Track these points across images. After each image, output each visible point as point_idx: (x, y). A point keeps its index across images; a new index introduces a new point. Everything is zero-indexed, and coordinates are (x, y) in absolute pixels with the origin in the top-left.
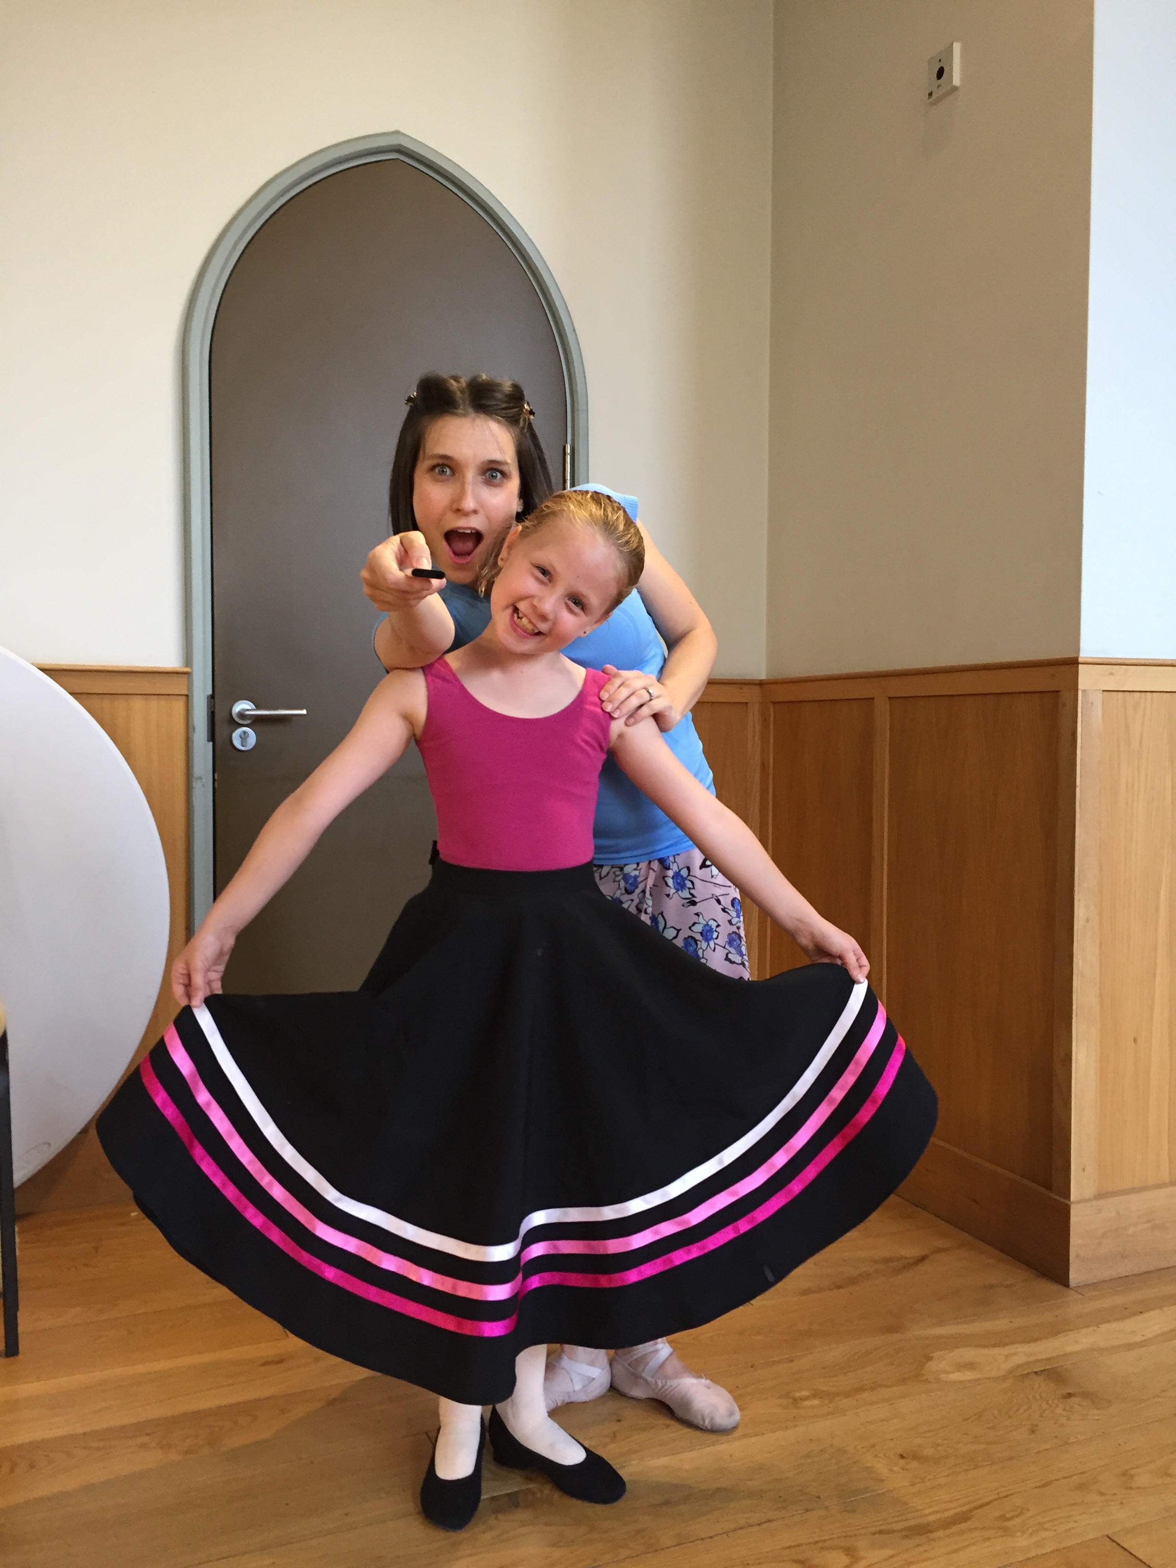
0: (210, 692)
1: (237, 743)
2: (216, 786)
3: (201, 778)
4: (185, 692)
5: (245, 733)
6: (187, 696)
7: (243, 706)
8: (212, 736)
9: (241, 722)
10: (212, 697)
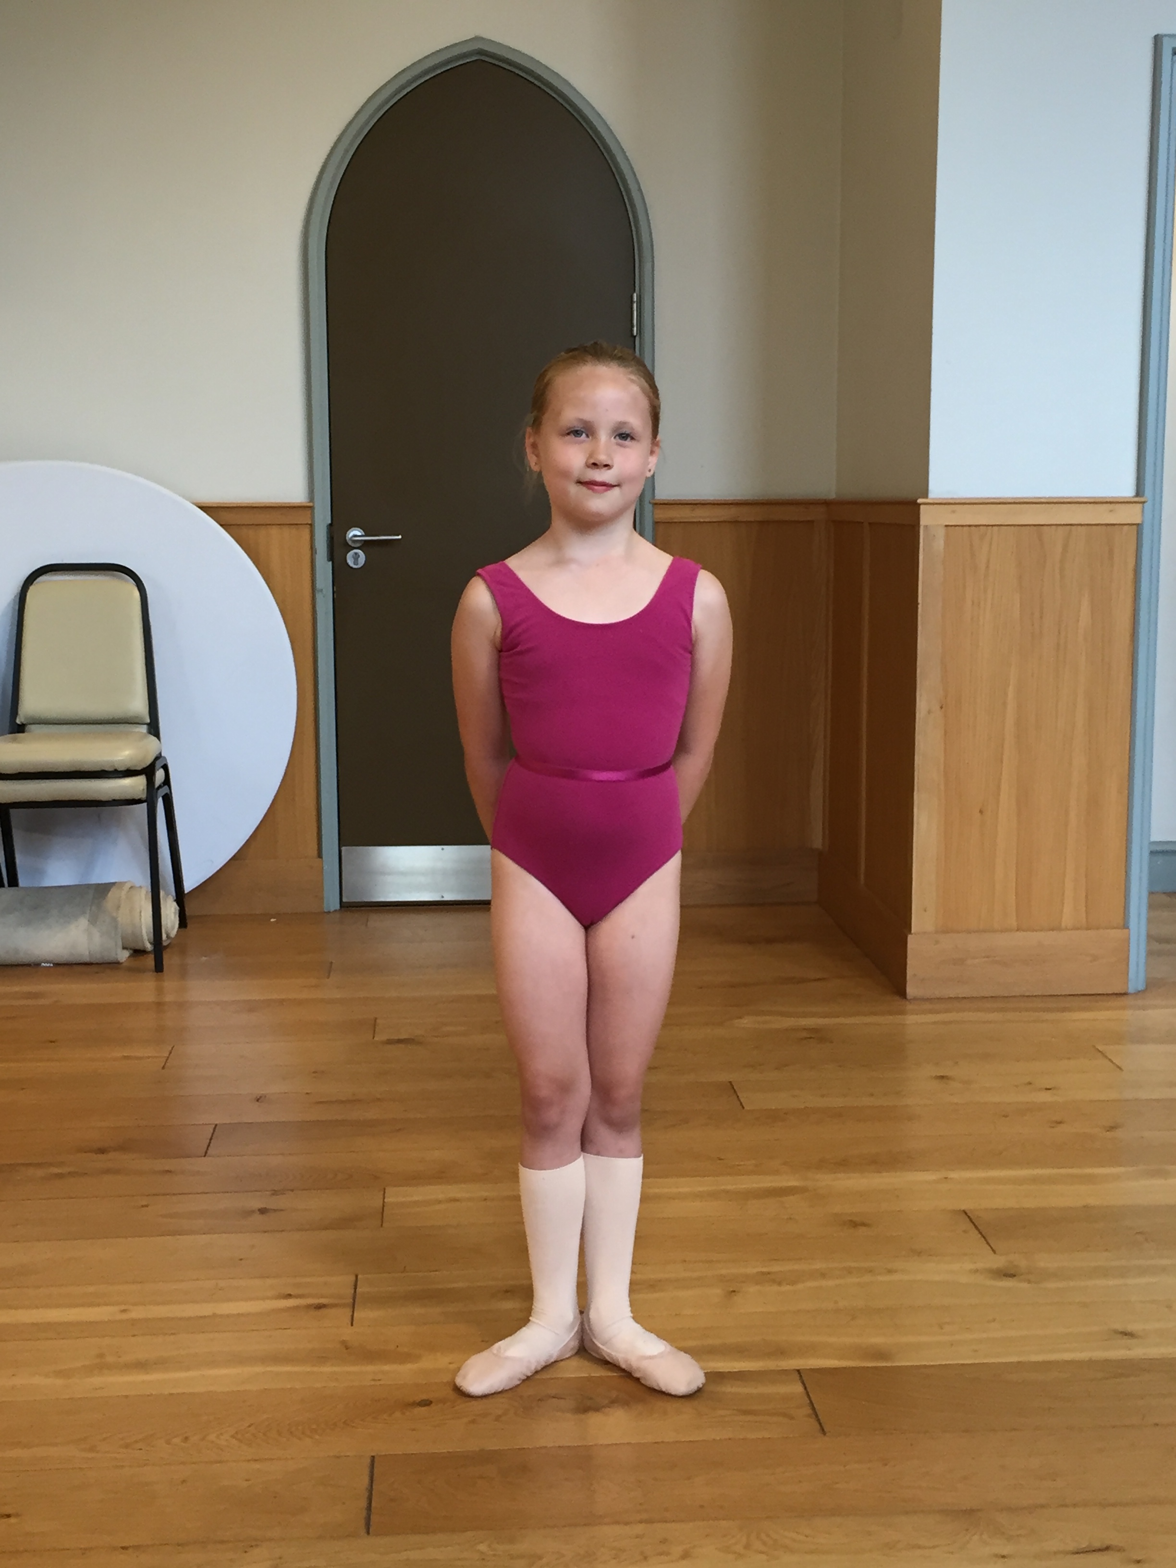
0: (330, 522)
1: (350, 562)
2: (335, 596)
3: (321, 590)
4: (310, 522)
5: (356, 554)
6: (311, 525)
7: (355, 533)
8: (331, 557)
9: (353, 545)
10: (331, 525)
